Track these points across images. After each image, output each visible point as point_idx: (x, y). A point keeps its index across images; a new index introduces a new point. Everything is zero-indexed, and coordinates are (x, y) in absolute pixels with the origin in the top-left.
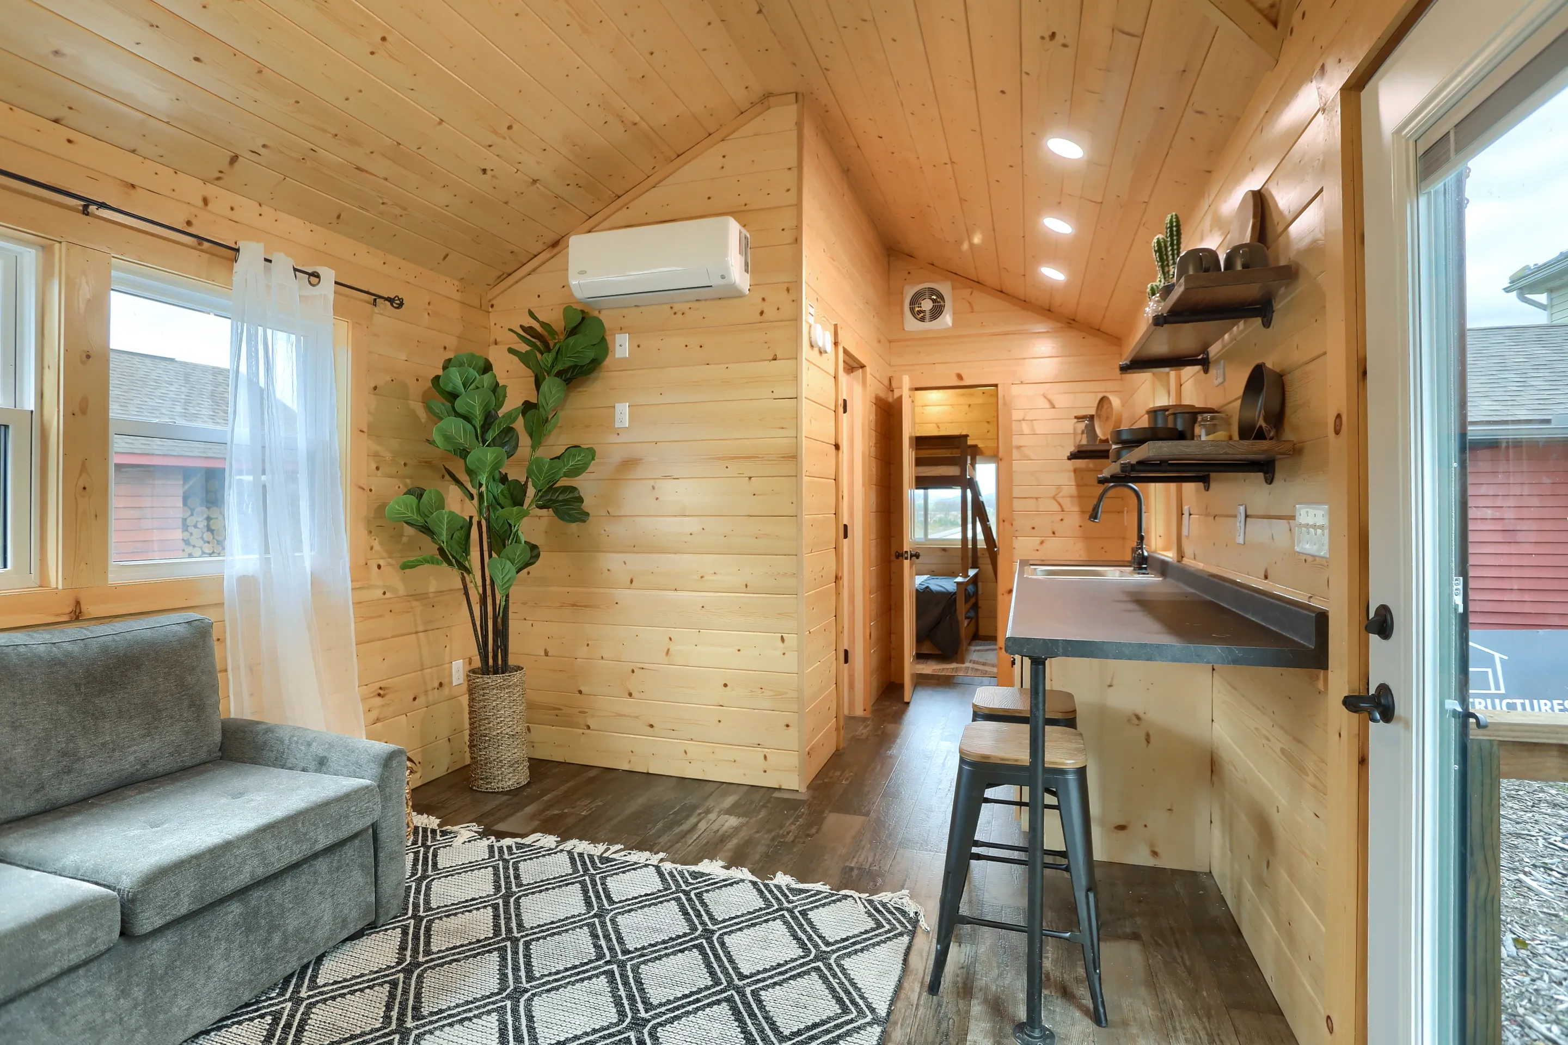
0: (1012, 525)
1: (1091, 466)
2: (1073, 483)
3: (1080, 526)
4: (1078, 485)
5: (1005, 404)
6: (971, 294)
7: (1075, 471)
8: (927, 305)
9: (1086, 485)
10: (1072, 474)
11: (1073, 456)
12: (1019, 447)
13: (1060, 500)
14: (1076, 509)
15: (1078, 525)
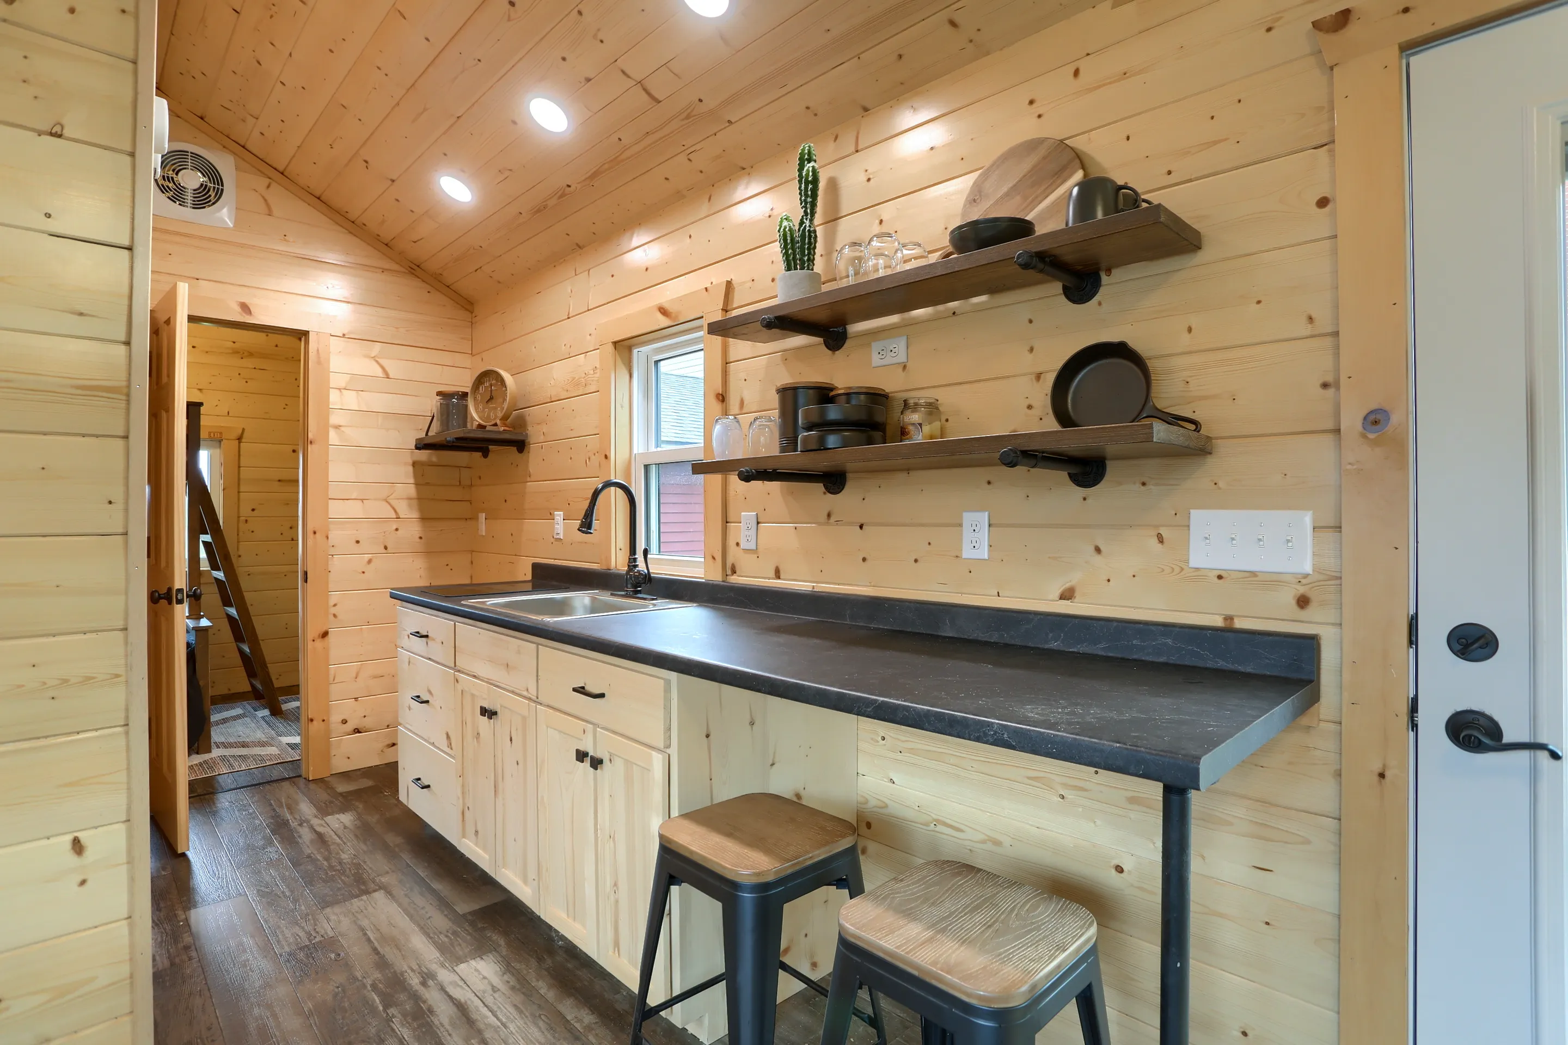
0: (327, 538)
1: (434, 459)
2: (412, 481)
3: (421, 538)
4: (417, 484)
5: (319, 362)
6: (268, 187)
7: (414, 464)
8: (191, 180)
9: (428, 484)
10: (411, 469)
11: (421, 445)
12: (337, 427)
13: (393, 502)
14: (415, 515)
15: (419, 535)
